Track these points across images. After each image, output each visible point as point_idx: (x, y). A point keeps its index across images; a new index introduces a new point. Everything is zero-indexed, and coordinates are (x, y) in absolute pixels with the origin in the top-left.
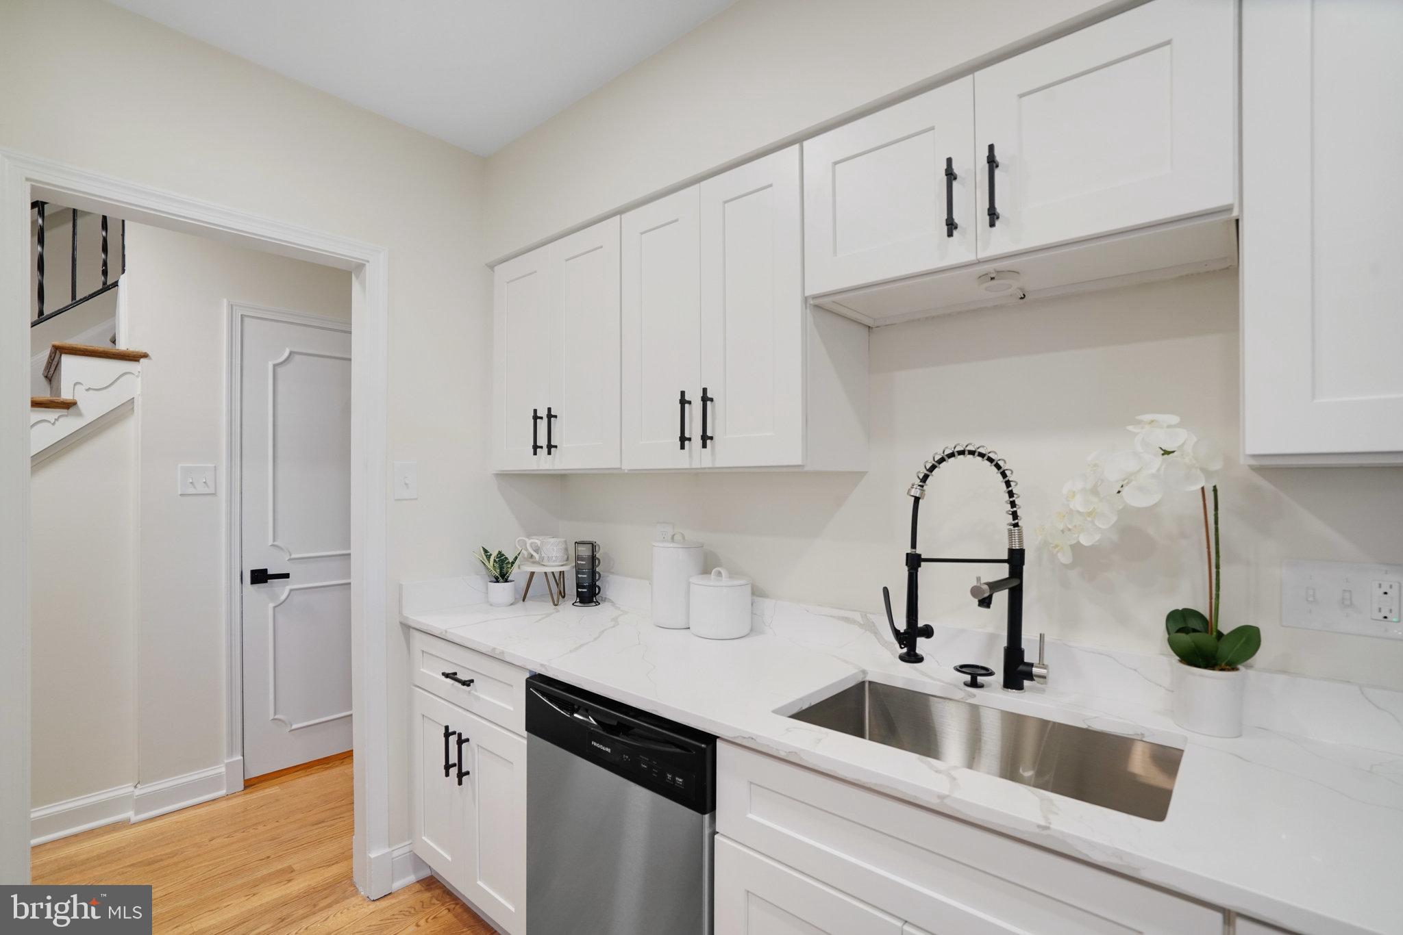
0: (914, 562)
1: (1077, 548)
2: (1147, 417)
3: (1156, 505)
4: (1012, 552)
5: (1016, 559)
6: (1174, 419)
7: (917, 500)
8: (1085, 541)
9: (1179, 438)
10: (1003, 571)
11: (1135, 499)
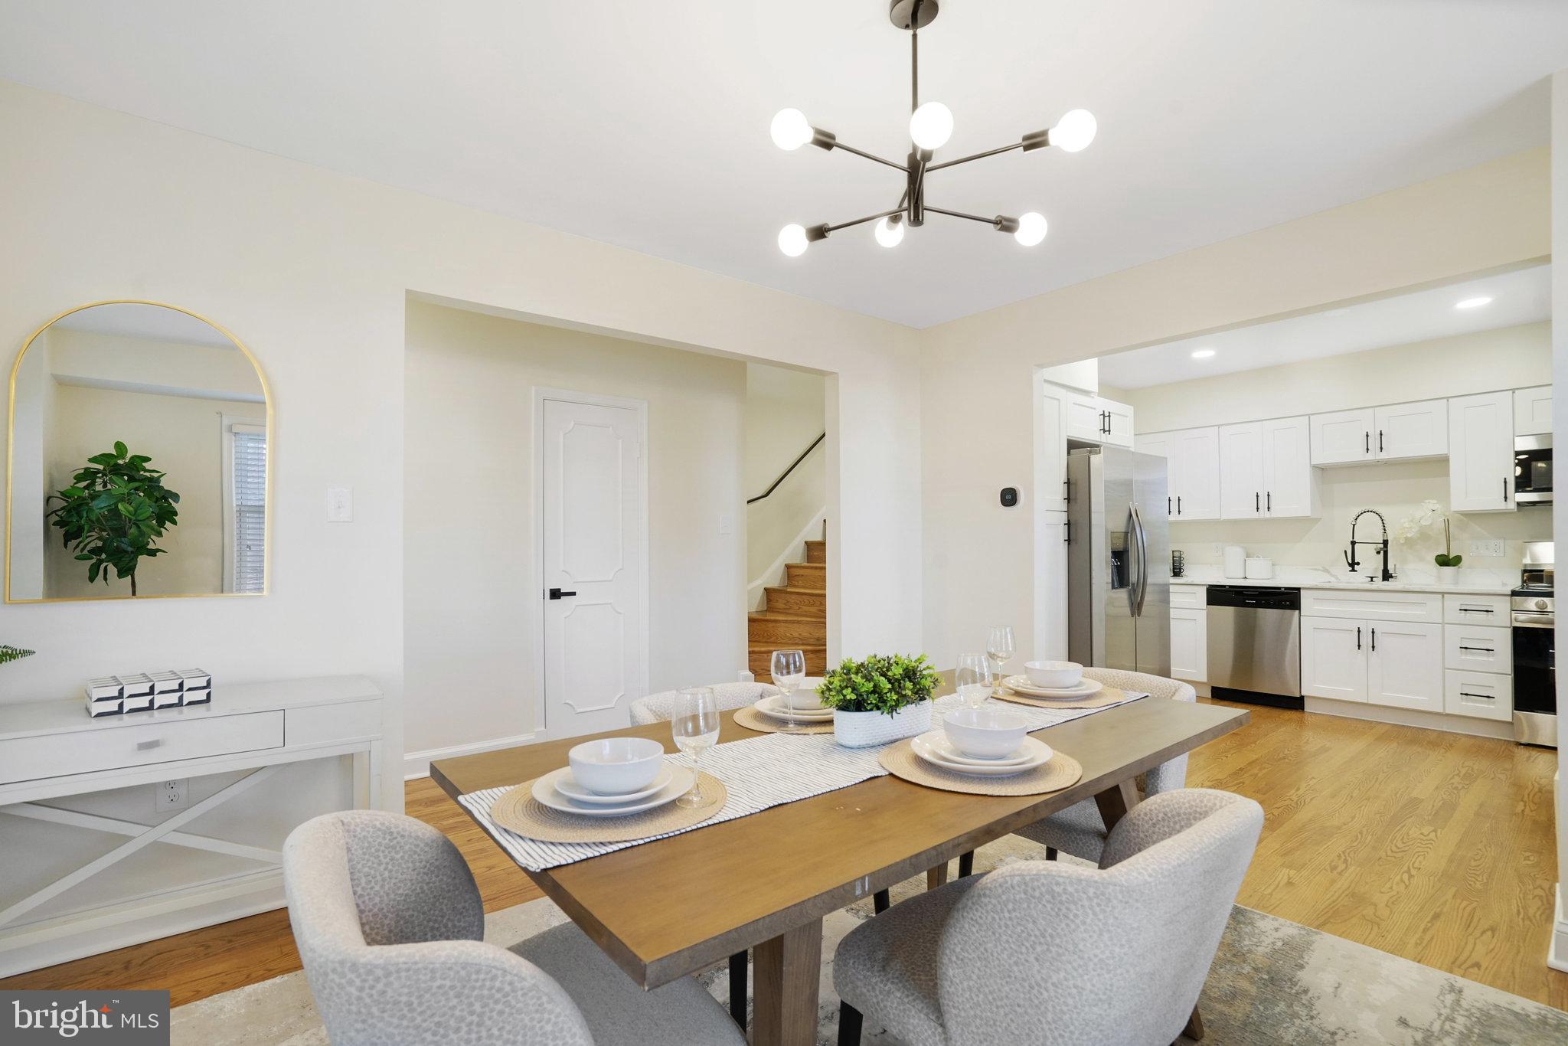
0: (1353, 543)
1: (1406, 538)
2: (1427, 501)
3: (1431, 524)
4: (1384, 540)
5: (1385, 543)
6: (1436, 502)
7: (1354, 525)
8: (1409, 535)
9: (1437, 507)
10: (1382, 546)
11: (1424, 523)
